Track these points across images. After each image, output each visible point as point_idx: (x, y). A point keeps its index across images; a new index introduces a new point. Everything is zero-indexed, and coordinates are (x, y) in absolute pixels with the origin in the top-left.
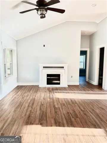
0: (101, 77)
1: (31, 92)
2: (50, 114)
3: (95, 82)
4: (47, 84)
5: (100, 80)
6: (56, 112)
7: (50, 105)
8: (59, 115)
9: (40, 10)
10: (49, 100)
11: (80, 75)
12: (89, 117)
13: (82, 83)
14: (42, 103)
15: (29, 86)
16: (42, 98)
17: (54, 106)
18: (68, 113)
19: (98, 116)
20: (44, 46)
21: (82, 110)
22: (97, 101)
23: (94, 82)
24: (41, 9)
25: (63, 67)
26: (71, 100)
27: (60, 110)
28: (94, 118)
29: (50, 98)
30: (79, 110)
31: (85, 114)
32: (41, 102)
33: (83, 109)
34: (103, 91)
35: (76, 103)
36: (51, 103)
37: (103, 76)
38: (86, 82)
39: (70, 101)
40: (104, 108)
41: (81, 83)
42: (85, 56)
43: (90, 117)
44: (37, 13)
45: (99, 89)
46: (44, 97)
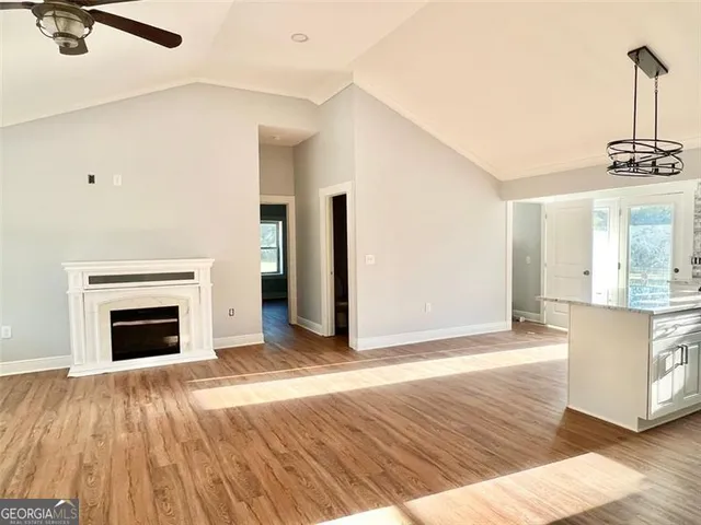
0: (343, 304)
1: (23, 409)
2: (127, 510)
3: (324, 326)
4: (116, 357)
5: (341, 315)
6: (158, 493)
7: (129, 461)
8: (173, 503)
9: (54, 16)
10: (123, 435)
11: (266, 302)
12: (307, 478)
13: (274, 332)
14: (86, 461)
15: (12, 377)
16: (86, 434)
17: (151, 464)
18: (218, 482)
19: (340, 463)
20: (92, 179)
21: (276, 454)
22: (335, 403)
23: (320, 323)
24: (58, 13)
25: (190, 276)
26: (232, 419)
27: (180, 477)
28: (326, 476)
29: (129, 428)
30: (267, 455)
31: (289, 469)
32: (81, 456)
33: (283, 450)
34: (354, 359)
35: (253, 427)
36: (134, 453)
37: (347, 301)
38: (290, 329)
39: (225, 421)
40: (358, 428)
41: (269, 333)
42: (281, 223)
43: (311, 476)
44: (39, 25)
45: (338, 350)
46: (95, 426)
